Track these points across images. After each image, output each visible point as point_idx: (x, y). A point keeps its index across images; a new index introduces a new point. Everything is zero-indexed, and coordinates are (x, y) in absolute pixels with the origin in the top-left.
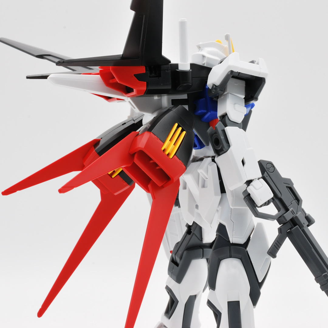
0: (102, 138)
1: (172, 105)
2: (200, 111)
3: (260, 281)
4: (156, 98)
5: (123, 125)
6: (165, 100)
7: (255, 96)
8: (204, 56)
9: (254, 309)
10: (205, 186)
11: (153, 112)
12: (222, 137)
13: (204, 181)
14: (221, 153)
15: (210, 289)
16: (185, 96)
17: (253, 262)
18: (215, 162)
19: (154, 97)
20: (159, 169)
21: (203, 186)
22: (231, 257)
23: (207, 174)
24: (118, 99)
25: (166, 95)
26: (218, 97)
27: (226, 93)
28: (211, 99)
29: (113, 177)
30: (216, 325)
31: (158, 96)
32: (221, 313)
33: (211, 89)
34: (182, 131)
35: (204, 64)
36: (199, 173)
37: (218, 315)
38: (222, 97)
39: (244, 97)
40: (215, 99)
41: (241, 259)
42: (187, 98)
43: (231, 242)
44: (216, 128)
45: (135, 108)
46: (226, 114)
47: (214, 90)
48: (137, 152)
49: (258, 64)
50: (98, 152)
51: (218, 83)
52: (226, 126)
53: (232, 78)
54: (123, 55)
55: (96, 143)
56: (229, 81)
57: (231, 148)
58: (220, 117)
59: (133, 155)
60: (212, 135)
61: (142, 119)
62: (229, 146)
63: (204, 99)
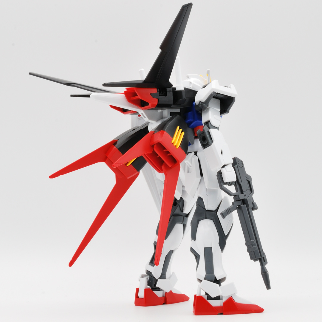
0: (118, 139)
1: (171, 115)
2: (189, 120)
3: (226, 235)
4: (160, 111)
5: (133, 130)
6: (166, 113)
7: (227, 110)
8: (191, 83)
9: (222, 253)
10: (190, 171)
11: (157, 121)
12: (208, 136)
13: (189, 169)
14: (206, 147)
15: (193, 240)
16: (178, 110)
17: (221, 222)
18: (197, 155)
19: (158, 110)
20: (169, 156)
21: (188, 172)
22: (206, 218)
23: (191, 163)
24: (133, 112)
25: (167, 109)
26: (201, 111)
27: (208, 107)
28: (197, 112)
29: (127, 165)
30: (196, 263)
31: (161, 110)
32: (200, 256)
33: (198, 105)
34: (182, 131)
35: (190, 88)
36: (185, 163)
37: (197, 257)
38: (205, 110)
39: (220, 110)
40: (200, 112)
41: (213, 220)
42: (180, 111)
43: (206, 209)
44: (203, 130)
45: (145, 117)
46: (209, 121)
47: (201, 105)
48: (156, 144)
49: (230, 88)
50: (118, 148)
51: (203, 100)
52: (210, 129)
53: (213, 98)
54: (145, 80)
55: (114, 143)
56: (211, 100)
57: (214, 143)
58: (204, 123)
59: (153, 146)
60: (200, 135)
61: (148, 126)
62: (212, 142)
63: (192, 112)
